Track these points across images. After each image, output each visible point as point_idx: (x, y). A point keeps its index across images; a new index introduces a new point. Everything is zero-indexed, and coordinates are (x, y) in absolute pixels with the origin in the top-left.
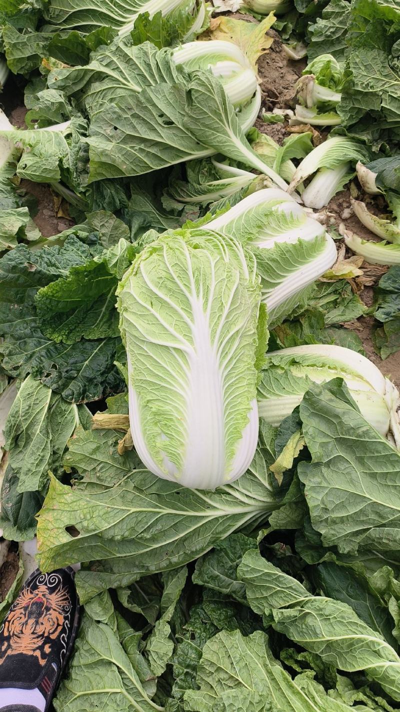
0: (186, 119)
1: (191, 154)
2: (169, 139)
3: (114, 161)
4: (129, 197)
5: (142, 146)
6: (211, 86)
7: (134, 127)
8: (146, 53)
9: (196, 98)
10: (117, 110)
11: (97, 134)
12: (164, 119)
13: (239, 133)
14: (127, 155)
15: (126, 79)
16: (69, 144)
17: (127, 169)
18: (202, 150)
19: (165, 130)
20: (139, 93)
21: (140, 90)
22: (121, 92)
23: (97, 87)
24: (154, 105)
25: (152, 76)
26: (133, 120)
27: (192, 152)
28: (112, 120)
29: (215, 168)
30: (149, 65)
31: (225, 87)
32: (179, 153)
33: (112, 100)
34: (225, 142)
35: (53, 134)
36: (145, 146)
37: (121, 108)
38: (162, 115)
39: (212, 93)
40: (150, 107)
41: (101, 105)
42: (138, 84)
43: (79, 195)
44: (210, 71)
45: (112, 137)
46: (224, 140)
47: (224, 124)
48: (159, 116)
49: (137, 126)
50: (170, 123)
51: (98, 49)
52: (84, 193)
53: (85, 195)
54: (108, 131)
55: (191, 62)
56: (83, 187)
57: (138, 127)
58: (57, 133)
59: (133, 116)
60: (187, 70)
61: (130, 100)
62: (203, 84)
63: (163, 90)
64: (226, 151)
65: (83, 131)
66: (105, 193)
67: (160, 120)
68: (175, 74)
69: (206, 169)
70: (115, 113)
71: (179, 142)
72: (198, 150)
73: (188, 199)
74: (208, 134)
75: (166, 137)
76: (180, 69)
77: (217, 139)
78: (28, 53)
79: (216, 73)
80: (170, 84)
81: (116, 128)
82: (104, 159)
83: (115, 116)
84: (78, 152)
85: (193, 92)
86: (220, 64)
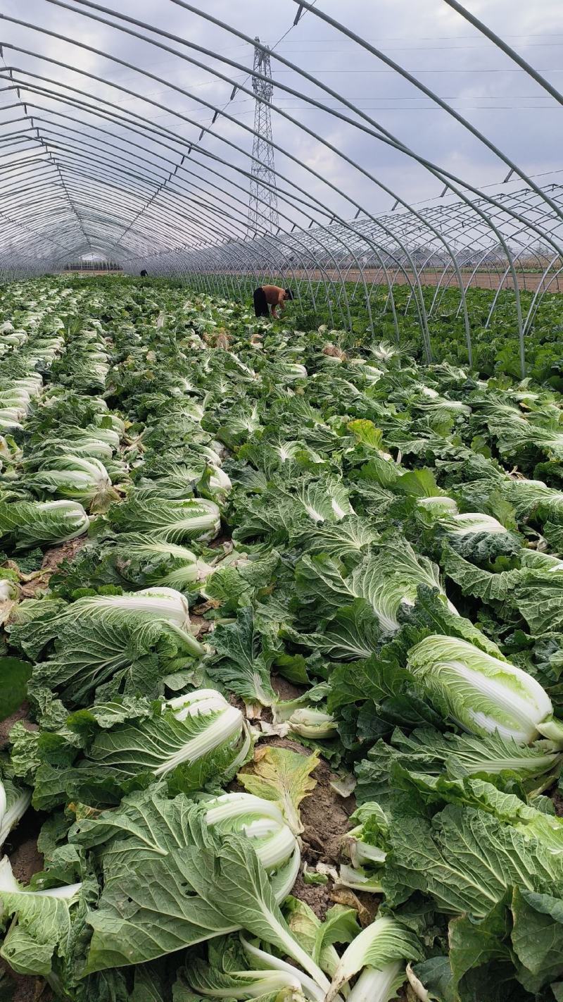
0: (211, 890)
1: (214, 931)
2: (189, 913)
3: (119, 947)
4: (130, 989)
5: (157, 923)
6: (242, 853)
7: (151, 899)
8: (178, 812)
9: (224, 868)
10: (135, 878)
11: (107, 906)
12: (187, 888)
13: (273, 905)
14: (138, 936)
15: (152, 839)
16: (72, 919)
17: (134, 954)
18: (229, 926)
19: (187, 903)
20: (162, 856)
21: (166, 853)
22: (144, 856)
23: (120, 846)
24: (178, 871)
25: (181, 837)
26: (152, 891)
27: (216, 930)
28: (127, 890)
29: (243, 948)
30: (179, 825)
31: (257, 852)
32: (199, 930)
33: (132, 864)
34: (256, 918)
35: (57, 902)
36: (161, 922)
37: (140, 876)
38: (185, 884)
39: (242, 862)
40: (173, 874)
41: (120, 868)
42: (165, 846)
43: (68, 993)
44: (244, 834)
45: (123, 911)
46: (255, 915)
47: (256, 897)
48: (182, 885)
49: (154, 898)
50: (193, 893)
51: (131, 794)
52: (75, 989)
53: (75, 993)
54: (121, 904)
55: (223, 823)
56: (75, 981)
57: (156, 898)
58: (62, 902)
59: (152, 885)
60: (219, 831)
61: (152, 866)
62: (233, 853)
63: (190, 854)
64: (254, 929)
65: (92, 900)
66: (101, 985)
67: (182, 890)
68: (206, 836)
69: (231, 949)
70: (132, 881)
71: (201, 917)
72: (223, 927)
73: (206, 991)
74: (235, 909)
75: (187, 912)
76: (211, 829)
77: (246, 915)
78: (57, 791)
79: (249, 834)
80: (198, 847)
81: (130, 900)
82: (107, 946)
83: (132, 886)
84: (80, 928)
85: (221, 861)
86: (255, 824)
